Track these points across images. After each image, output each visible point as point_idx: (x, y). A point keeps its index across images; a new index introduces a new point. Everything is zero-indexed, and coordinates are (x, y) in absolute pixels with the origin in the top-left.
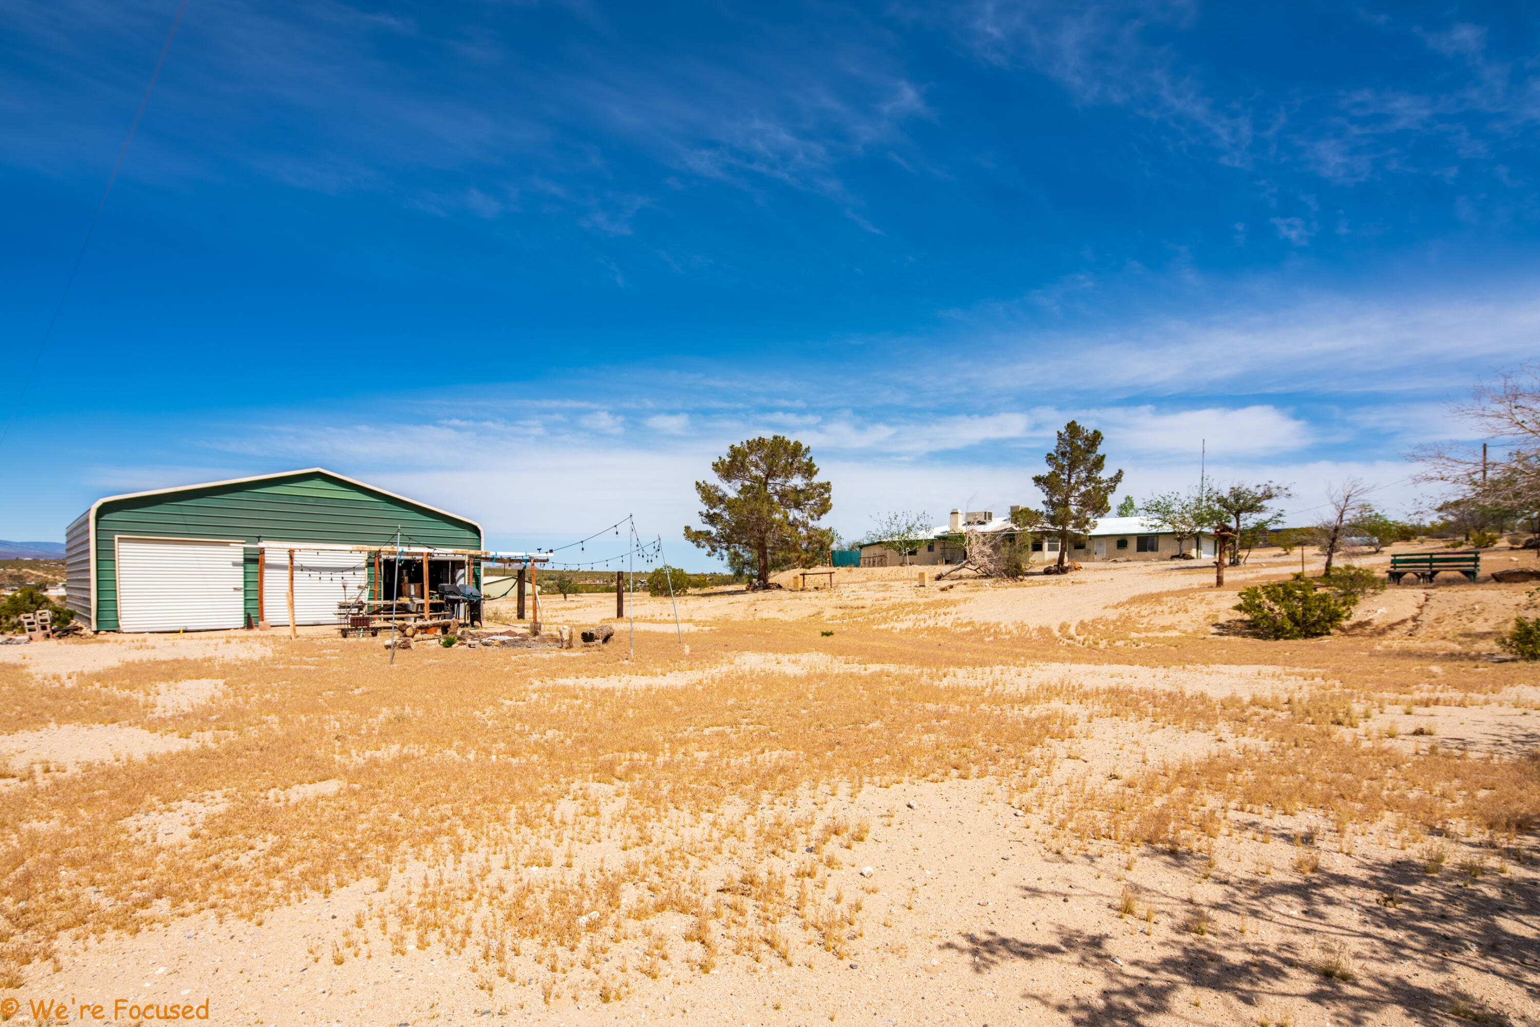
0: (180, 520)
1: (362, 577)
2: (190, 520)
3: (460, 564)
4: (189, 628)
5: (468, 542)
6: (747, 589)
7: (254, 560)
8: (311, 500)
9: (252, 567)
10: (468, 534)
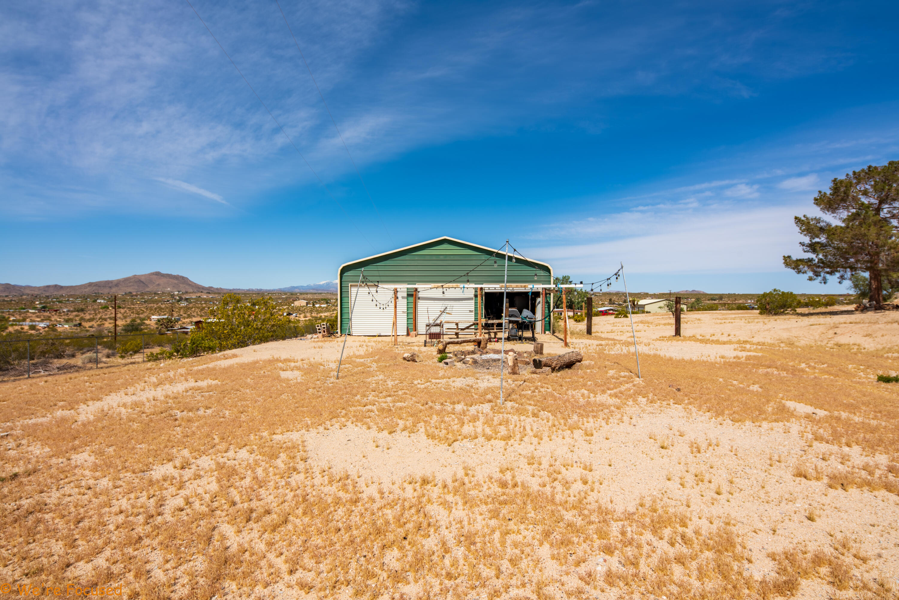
0: (376, 273)
1: (471, 305)
2: (382, 273)
3: (536, 294)
4: (382, 334)
5: (542, 279)
6: (856, 310)
7: (413, 295)
8: (442, 257)
9: (411, 299)
10: (542, 273)
